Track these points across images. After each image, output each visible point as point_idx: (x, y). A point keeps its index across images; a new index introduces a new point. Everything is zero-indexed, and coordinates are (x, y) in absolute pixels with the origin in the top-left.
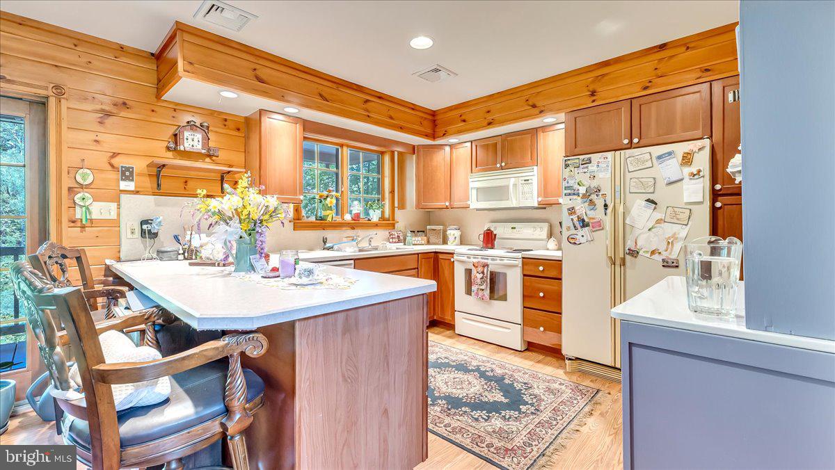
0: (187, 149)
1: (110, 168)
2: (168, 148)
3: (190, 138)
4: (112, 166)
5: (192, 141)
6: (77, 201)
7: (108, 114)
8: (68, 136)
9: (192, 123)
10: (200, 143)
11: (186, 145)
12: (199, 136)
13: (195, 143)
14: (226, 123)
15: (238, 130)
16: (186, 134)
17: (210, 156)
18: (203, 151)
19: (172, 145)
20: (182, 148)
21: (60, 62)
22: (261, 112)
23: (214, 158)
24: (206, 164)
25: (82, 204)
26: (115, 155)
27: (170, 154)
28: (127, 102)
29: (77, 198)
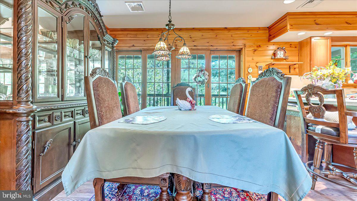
0: (279, 58)
1: (256, 67)
2: (272, 58)
3: (279, 54)
4: (256, 66)
5: (280, 54)
6: (248, 78)
7: (255, 50)
8: (247, 58)
9: (280, 48)
10: (283, 55)
11: (278, 56)
12: (282, 52)
13: (281, 55)
14: (291, 46)
15: (296, 47)
16: (278, 52)
17: (285, 59)
18: (284, 58)
19: (273, 57)
20: (277, 58)
21: (245, 37)
22: (311, 38)
23: (287, 60)
24: (284, 62)
25: (250, 78)
26: (257, 63)
27: (272, 60)
28: (260, 45)
29: (249, 76)
